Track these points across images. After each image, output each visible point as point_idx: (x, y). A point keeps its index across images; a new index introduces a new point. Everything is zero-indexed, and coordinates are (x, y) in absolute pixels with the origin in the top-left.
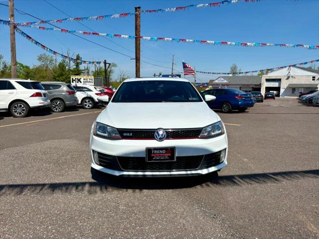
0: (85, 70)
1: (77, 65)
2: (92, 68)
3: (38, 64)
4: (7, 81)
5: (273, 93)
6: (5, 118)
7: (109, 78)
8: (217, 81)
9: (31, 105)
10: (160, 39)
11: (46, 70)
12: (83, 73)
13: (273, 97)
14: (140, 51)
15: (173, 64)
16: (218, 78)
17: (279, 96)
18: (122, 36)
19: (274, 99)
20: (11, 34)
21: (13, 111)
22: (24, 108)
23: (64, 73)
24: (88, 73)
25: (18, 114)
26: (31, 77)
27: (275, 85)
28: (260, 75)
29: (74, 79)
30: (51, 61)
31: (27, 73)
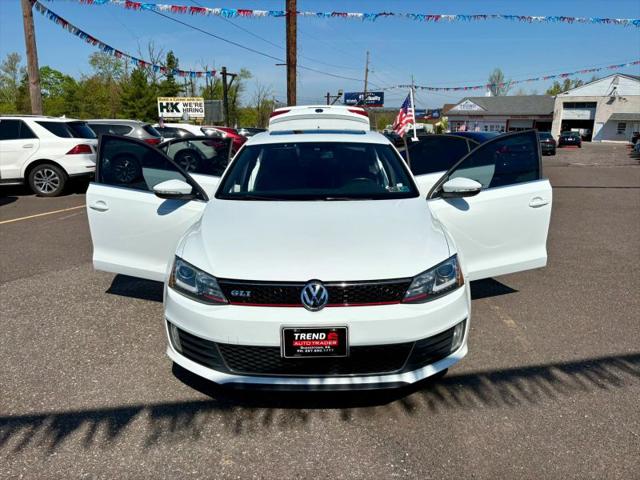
0: (186, 85)
1: (170, 77)
2: (201, 83)
3: (91, 72)
4: (18, 121)
5: (578, 132)
6: (20, 197)
7: (234, 101)
8: (458, 108)
9: (70, 171)
11: (107, 86)
12: (183, 91)
13: (577, 143)
14: (295, 47)
15: (367, 70)
16: (461, 102)
17: (590, 140)
18: (255, 12)
19: (580, 147)
20: (25, 17)
21: (35, 182)
22: (57, 178)
23: (143, 92)
24: (192, 91)
25: (44, 189)
26: (78, 100)
27: (584, 115)
28: (551, 93)
29: (164, 104)
30: (117, 65)
31: (69, 92)
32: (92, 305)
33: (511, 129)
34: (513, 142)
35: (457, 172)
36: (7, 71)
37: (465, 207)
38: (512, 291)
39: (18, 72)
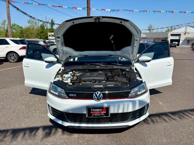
1: (52, 26)
4: (4, 39)
5: (175, 43)
6: (4, 63)
9: (20, 55)
10: (103, 10)
11: (33, 29)
13: (175, 46)
17: (179, 45)
18: (78, 8)
19: (176, 47)
20: (7, 8)
21: (9, 58)
22: (16, 57)
23: (44, 31)
25: (12, 60)
26: (24, 33)
27: (177, 38)
28: (166, 31)
29: (50, 35)
30: (36, 23)
31: (21, 31)
32: (24, 98)
33: (155, 42)
34: (157, 46)
35: (143, 54)
36: (2, 25)
37: (146, 66)
38: (161, 93)
39: (6, 25)
